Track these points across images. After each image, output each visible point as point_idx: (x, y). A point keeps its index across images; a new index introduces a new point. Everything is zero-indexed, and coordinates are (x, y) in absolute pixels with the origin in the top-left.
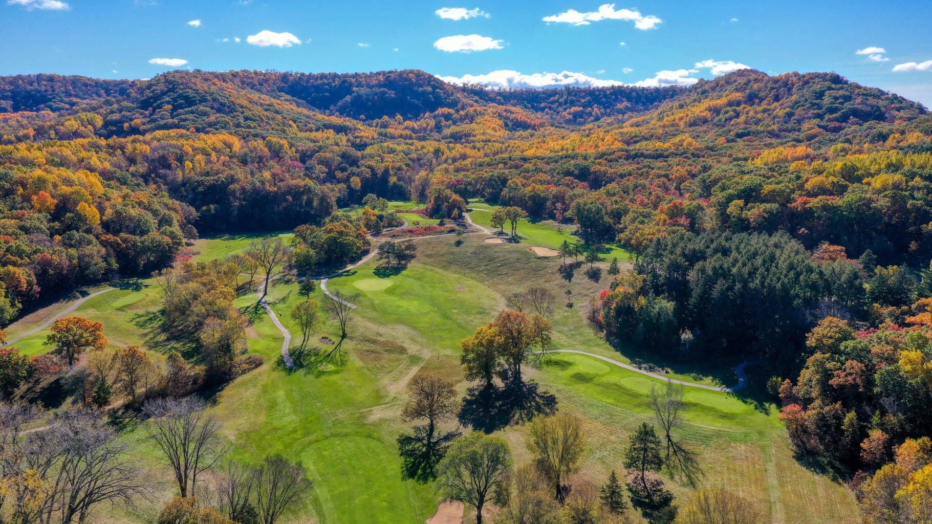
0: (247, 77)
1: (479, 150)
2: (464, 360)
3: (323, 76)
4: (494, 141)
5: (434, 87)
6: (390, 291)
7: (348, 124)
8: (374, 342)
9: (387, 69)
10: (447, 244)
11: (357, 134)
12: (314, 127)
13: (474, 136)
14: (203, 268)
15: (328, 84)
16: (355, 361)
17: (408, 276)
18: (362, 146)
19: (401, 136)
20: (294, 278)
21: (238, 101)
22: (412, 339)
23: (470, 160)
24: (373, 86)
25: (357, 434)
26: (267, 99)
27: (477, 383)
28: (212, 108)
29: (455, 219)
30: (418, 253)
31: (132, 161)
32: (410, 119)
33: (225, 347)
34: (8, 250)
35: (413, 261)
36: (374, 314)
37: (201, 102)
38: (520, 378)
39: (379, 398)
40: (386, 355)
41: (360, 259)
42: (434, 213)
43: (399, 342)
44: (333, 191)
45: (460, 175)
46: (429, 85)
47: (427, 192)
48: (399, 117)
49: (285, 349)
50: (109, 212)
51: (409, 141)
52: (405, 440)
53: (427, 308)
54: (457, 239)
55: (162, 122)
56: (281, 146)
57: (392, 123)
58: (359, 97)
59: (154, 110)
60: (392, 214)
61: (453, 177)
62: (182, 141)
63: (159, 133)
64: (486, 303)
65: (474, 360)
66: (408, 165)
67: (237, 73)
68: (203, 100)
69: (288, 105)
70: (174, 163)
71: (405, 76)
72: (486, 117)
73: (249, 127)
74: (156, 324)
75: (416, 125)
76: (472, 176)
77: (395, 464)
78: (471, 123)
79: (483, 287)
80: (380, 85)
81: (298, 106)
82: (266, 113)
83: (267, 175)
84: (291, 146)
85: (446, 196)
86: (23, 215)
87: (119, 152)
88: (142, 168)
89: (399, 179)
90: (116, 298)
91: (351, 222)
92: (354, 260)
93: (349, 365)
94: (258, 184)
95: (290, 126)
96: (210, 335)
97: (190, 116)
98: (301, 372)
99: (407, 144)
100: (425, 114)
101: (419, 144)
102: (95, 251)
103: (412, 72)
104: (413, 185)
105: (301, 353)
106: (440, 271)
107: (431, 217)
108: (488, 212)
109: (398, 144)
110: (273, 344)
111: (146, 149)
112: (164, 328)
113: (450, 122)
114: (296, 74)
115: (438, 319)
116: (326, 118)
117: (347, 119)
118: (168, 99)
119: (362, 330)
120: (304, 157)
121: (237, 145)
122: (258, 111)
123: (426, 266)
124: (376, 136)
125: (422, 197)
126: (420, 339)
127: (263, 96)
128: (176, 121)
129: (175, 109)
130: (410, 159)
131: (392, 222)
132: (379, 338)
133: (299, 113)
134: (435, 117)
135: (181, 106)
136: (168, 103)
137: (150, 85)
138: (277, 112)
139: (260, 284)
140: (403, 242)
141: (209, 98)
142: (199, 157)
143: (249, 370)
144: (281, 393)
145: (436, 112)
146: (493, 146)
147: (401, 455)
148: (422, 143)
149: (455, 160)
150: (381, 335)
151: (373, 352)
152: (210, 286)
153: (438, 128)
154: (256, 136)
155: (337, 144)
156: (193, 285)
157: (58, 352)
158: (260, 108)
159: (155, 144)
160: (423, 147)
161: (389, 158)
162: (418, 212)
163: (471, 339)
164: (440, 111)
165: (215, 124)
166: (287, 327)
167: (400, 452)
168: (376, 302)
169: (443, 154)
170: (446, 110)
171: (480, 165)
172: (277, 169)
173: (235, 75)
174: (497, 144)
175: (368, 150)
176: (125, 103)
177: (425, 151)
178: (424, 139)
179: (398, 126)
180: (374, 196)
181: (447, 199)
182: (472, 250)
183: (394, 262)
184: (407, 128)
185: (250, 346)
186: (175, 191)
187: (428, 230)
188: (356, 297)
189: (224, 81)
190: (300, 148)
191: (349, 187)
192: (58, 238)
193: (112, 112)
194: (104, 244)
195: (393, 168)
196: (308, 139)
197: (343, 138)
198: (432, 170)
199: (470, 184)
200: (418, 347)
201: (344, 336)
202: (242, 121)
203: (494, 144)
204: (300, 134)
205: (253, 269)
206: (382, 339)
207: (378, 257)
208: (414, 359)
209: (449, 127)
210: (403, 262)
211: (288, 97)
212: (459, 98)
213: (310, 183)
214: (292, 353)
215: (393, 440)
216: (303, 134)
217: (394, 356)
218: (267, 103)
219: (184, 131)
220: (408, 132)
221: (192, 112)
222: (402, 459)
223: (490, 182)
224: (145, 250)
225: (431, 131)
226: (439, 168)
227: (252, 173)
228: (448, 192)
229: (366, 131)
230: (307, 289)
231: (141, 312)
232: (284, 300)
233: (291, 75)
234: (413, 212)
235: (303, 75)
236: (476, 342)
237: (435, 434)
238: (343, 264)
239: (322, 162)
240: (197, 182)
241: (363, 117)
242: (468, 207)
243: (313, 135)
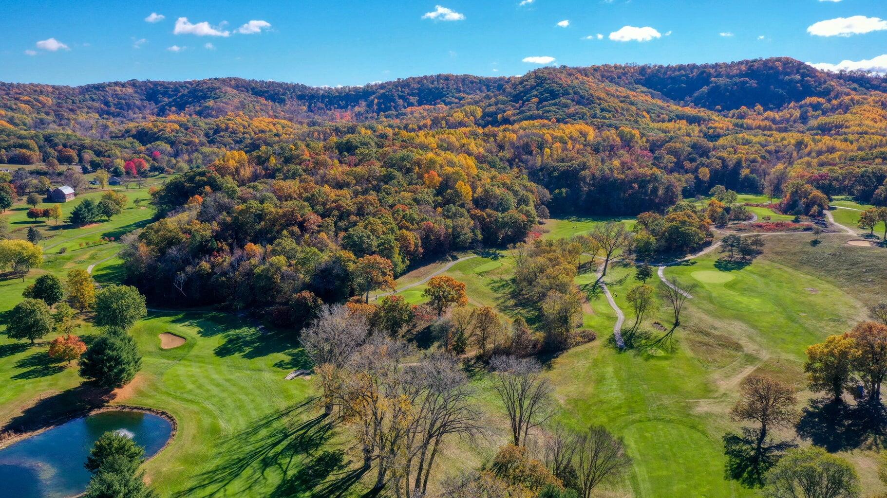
0: (608, 71)
1: (851, 143)
2: (808, 368)
3: (681, 68)
4: (873, 134)
5: (803, 75)
6: (730, 286)
7: (702, 114)
8: (708, 334)
9: (750, 58)
10: (801, 243)
11: (711, 125)
12: (666, 117)
13: (846, 127)
14: (551, 245)
15: (686, 76)
16: (685, 350)
17: (752, 272)
18: (715, 137)
19: (759, 127)
20: (633, 263)
21: (596, 94)
22: (750, 338)
23: (839, 153)
24: (734, 76)
25: (681, 422)
26: (623, 91)
27: (823, 395)
28: (573, 100)
29: (813, 216)
30: (765, 249)
31: (501, 147)
32: (771, 109)
33: (564, 319)
34: (404, 217)
35: (759, 257)
36: (710, 307)
37: (563, 95)
38: (878, 399)
39: (707, 391)
40: (719, 350)
41: (700, 249)
42: (789, 208)
43: (735, 338)
44: (680, 181)
45: (825, 170)
46: (798, 72)
47: (783, 186)
48: (759, 107)
49: (617, 328)
50: (479, 190)
51: (769, 133)
52: (732, 440)
53: (769, 307)
54: (814, 238)
55: (529, 114)
56: (633, 136)
57: (750, 113)
58: (717, 87)
59: (523, 104)
60: (740, 207)
61: (815, 171)
62: (545, 131)
63: (525, 123)
64: (843, 310)
65: (821, 370)
66: (763, 157)
67: (598, 67)
68: (566, 93)
69: (643, 97)
70: (535, 150)
71: (770, 64)
72: (865, 107)
73: (604, 118)
74: (507, 290)
75: (777, 115)
76: (838, 172)
77: (720, 462)
78: (845, 113)
79: (841, 293)
80: (741, 75)
81: (653, 97)
82: (621, 104)
83: (616, 163)
84: (642, 135)
85: (806, 192)
86: (417, 190)
87: (492, 139)
88: (508, 154)
89: (752, 172)
90: (478, 264)
91: (695, 212)
92: (694, 251)
93: (679, 353)
94: (607, 171)
95: (644, 117)
96: (551, 306)
97: (553, 108)
98: (631, 353)
99: (765, 135)
100: (789, 104)
101: (778, 136)
102: (466, 225)
103: (779, 60)
104: (767, 178)
105: (632, 335)
106: (790, 270)
107: (785, 212)
108: (855, 212)
109: (755, 136)
110: (607, 323)
111: (514, 137)
112: (514, 295)
113: (819, 112)
114: (655, 66)
115: (782, 320)
116: (680, 109)
117: (702, 109)
118: (536, 93)
119: (696, 321)
120: (654, 147)
121: (592, 134)
122: (614, 102)
123: (774, 264)
124: (731, 127)
125: (777, 191)
126: (758, 339)
127: (620, 89)
128: (540, 112)
129: (540, 102)
130: (766, 151)
131: (740, 215)
132: (713, 331)
133: (653, 104)
134: (801, 107)
135: (546, 100)
136: (536, 96)
137: (522, 81)
138: (632, 104)
139: (600, 264)
140: (750, 237)
141: (571, 91)
142: (557, 145)
143: (583, 343)
144: (610, 370)
145: (803, 102)
146: (870, 139)
147: (727, 453)
148: (783, 135)
149: (820, 153)
150: (716, 329)
151: (705, 344)
152: (555, 262)
153: (804, 119)
154: (610, 126)
155: (689, 135)
156: (541, 260)
157: (431, 304)
158: (616, 100)
159: (521, 132)
160: (783, 139)
161: (743, 150)
162: (770, 206)
163: (819, 347)
164: (808, 100)
165: (574, 115)
166: (621, 308)
167: (725, 450)
168: (714, 295)
169: (806, 146)
170: (815, 100)
171: (852, 160)
172: (626, 157)
173: (596, 69)
174: (876, 137)
175: (721, 141)
176: (501, 98)
177: (785, 142)
178: (785, 130)
179: (756, 116)
180: (723, 188)
181: (806, 194)
182: (833, 251)
183: (738, 256)
184: (766, 119)
185: (585, 321)
186: (534, 175)
187: (780, 226)
188: (693, 287)
189: (586, 75)
190: (650, 138)
191: (697, 178)
192: (439, 209)
193: (490, 105)
194: (473, 217)
195: (746, 160)
196: (659, 130)
197: (695, 129)
198: (791, 163)
199: (836, 179)
200: (756, 347)
201: (677, 324)
202: (598, 112)
203: (872, 136)
204: (652, 125)
205: (595, 251)
206: (716, 333)
207: (721, 249)
208: (750, 359)
209: (817, 117)
210: (748, 257)
211: (645, 89)
212: (832, 86)
213: (658, 172)
214: (624, 333)
215: (719, 436)
216: (656, 125)
217: (727, 352)
218: (623, 95)
219: (546, 121)
220: (768, 123)
221: (555, 105)
222: (727, 458)
223: (862, 179)
224: (504, 225)
225: (795, 122)
226: (800, 161)
227: (603, 161)
228: (808, 187)
229: (720, 121)
230: (644, 274)
231: (496, 278)
232: (620, 282)
233: (649, 68)
234: (765, 206)
235: (661, 67)
236: (826, 350)
237: (767, 440)
238: (683, 254)
239: (670, 152)
240: (554, 167)
241: (719, 107)
242: (831, 204)
243: (666, 125)
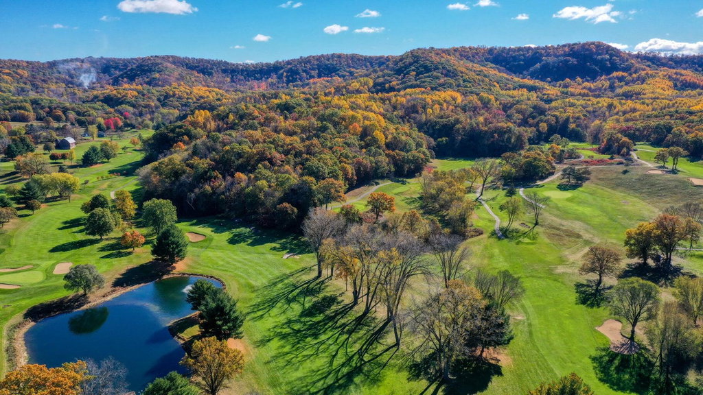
0: (464, 51)
1: (648, 105)
2: (627, 243)
3: (520, 49)
4: (663, 99)
5: (611, 55)
6: (570, 200)
7: (537, 84)
8: (558, 229)
9: (572, 42)
10: (616, 172)
11: (545, 92)
12: (512, 87)
13: (644, 94)
14: (445, 174)
15: (524, 55)
16: (543, 239)
17: (583, 192)
18: (549, 101)
19: (580, 94)
20: (501, 187)
21: (459, 69)
22: (586, 230)
23: (639, 113)
24: (559, 56)
25: (547, 278)
26: (477, 67)
27: (636, 260)
28: (442, 74)
29: (623, 155)
30: (592, 177)
31: (395, 108)
32: (588, 81)
33: (463, 219)
34: (341, 155)
35: (587, 182)
36: (558, 213)
37: (435, 70)
38: (670, 262)
39: (562, 261)
40: (567, 238)
41: (546, 177)
42: (603, 151)
43: (577, 231)
44: (528, 132)
45: (630, 124)
46: (607, 53)
47: (600, 136)
48: (579, 79)
49: (497, 226)
50: (390, 137)
51: (587, 98)
52: (579, 286)
53: (597, 213)
54: (625, 169)
55: (410, 84)
56: (490, 100)
57: (572, 84)
58: (547, 64)
59: (404, 76)
60: (572, 150)
61: (624, 124)
62: (425, 96)
63: (408, 90)
64: (646, 213)
65: (634, 244)
66: (585, 116)
67: (457, 49)
68: (436, 68)
69: (492, 71)
70: (420, 110)
71: (587, 47)
72: (657, 79)
73: (466, 87)
74: (417, 205)
75: (592, 86)
76: (640, 125)
77: (573, 296)
78: (642, 84)
79: (644, 204)
80: (565, 55)
81: (500, 72)
82: (477, 77)
83: (481, 119)
84: (497, 100)
85: (617, 139)
86: (346, 137)
87: (388, 102)
88: (401, 113)
89: (577, 126)
90: (394, 188)
91: (543, 152)
92: (542, 178)
93: (539, 240)
94: (475, 125)
95: (495, 86)
96: (453, 212)
97: (428, 80)
98: (506, 241)
99: (585, 100)
100: (601, 76)
101: (595, 100)
102: (383, 159)
103: (593, 43)
104: (589, 130)
105: (507, 230)
106: (609, 190)
107: (603, 153)
108: (651, 153)
109: (578, 100)
110: (489, 224)
111: (403, 100)
112: (422, 207)
113: (623, 83)
114: (500, 48)
115: (606, 220)
116: (521, 80)
117: (537, 81)
118: (413, 68)
119: (549, 221)
120: (506, 108)
121: (460, 98)
122: (472, 75)
123: (599, 187)
124: (559, 94)
125: (596, 139)
126: (592, 231)
127: (475, 65)
128: (418, 82)
129: (418, 74)
130: (587, 111)
131: (572, 155)
132: (561, 227)
133: (501, 77)
134: (609, 79)
135: (422, 73)
136: (413, 70)
137: (402, 59)
138: (485, 76)
139: (477, 189)
140: (581, 169)
141: (440, 67)
142: (437, 106)
143: (475, 236)
144: (496, 251)
145: (611, 75)
146: (661, 102)
147: (577, 292)
148: (598, 99)
149: (625, 113)
150: (563, 226)
151: (557, 235)
152: (450, 184)
153: (612, 88)
154: (471, 93)
155: (529, 99)
156: (441, 183)
157: (372, 210)
158: (474, 74)
159: (408, 97)
160: (598, 103)
161: (570, 110)
162: (592, 150)
163: (633, 230)
164: (615, 74)
165: (444, 85)
166: (497, 215)
168: (560, 205)
169: (615, 108)
170: (620, 74)
171: (648, 117)
172: (487, 114)
173: (456, 50)
174: (664, 101)
175: (553, 104)
176: (386, 71)
177: (600, 105)
178: (599, 96)
179: (577, 86)
180: (559, 136)
181: (617, 140)
182: (638, 177)
183: (573, 181)
184: (584, 88)
185: (474, 223)
186: (421, 127)
187: (600, 162)
188: (546, 199)
189: (449, 55)
190: (502, 102)
191: (538, 130)
192: (364, 150)
193: (379, 77)
194: (388, 155)
195: (573, 117)
196: (507, 95)
197: (534, 95)
198: (605, 121)
199: (638, 130)
200: (591, 236)
201: (536, 224)
202: (461, 82)
203: (662, 101)
204: (501, 92)
205: (473, 180)
206: (564, 228)
207: (561, 177)
208: (587, 242)
209: (621, 87)
210: (580, 182)
211: (493, 65)
212: (633, 64)
213: (511, 125)
214: (501, 230)
215: (572, 284)
216: (504, 92)
217: (572, 239)
218: (478, 69)
219: (423, 89)
220: (586, 91)
221: (429, 77)
222: (577, 295)
223: (657, 129)
224: (409, 161)
225: (605, 90)
226: (611, 118)
227: (471, 118)
228: (619, 135)
229: (552, 90)
230: (511, 193)
231: (408, 197)
232: (493, 199)
233: (496, 49)
234: (588, 150)
235: (504, 48)
236: (638, 232)
237: (602, 285)
238: (535, 181)
239: (518, 111)
240: (435, 122)
241: (549, 79)
242: (634, 147)
243: (511, 92)
